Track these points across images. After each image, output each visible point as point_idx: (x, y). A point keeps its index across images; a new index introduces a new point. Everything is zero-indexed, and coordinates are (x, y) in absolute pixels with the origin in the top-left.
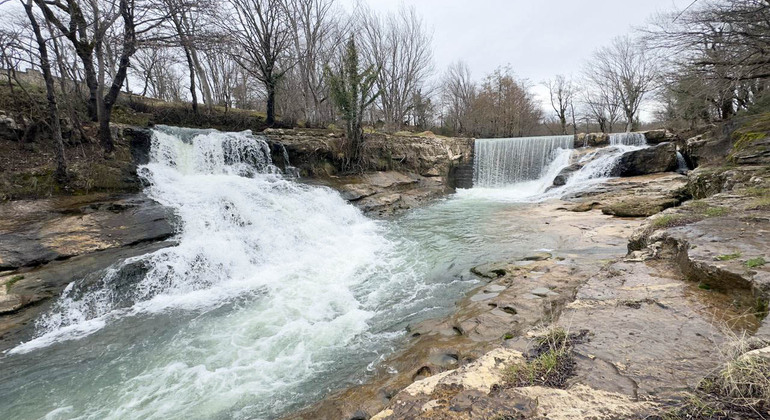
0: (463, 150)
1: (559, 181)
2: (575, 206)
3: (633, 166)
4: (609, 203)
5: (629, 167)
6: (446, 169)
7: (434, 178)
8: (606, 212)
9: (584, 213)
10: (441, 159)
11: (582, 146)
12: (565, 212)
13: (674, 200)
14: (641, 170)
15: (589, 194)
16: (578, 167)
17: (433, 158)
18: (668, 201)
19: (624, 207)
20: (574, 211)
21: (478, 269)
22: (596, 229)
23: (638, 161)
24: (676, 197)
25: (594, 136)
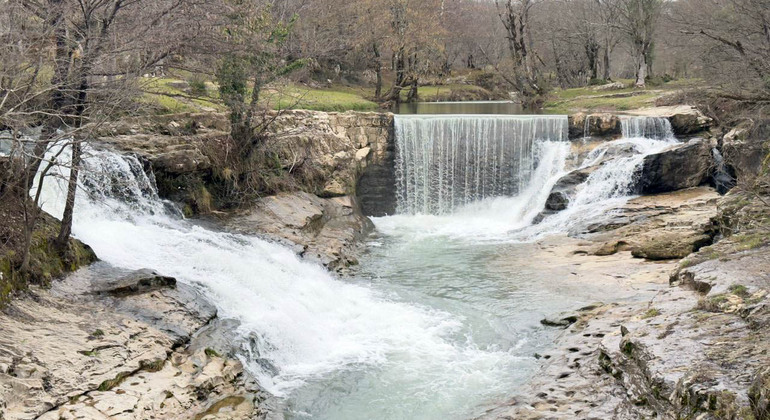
0: (373, 137)
1: (555, 204)
2: (596, 247)
3: (658, 178)
4: (638, 241)
5: (655, 179)
6: (352, 180)
7: (337, 200)
8: (636, 256)
9: (610, 258)
10: (344, 160)
11: (581, 135)
12: (586, 257)
13: (706, 236)
14: (670, 183)
15: (607, 227)
16: (581, 177)
17: (329, 160)
18: (699, 237)
19: (656, 247)
20: (598, 254)
21: (550, 319)
22: (632, 276)
23: (664, 170)
24: (706, 232)
25: (599, 120)
